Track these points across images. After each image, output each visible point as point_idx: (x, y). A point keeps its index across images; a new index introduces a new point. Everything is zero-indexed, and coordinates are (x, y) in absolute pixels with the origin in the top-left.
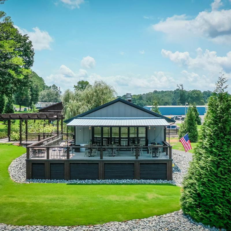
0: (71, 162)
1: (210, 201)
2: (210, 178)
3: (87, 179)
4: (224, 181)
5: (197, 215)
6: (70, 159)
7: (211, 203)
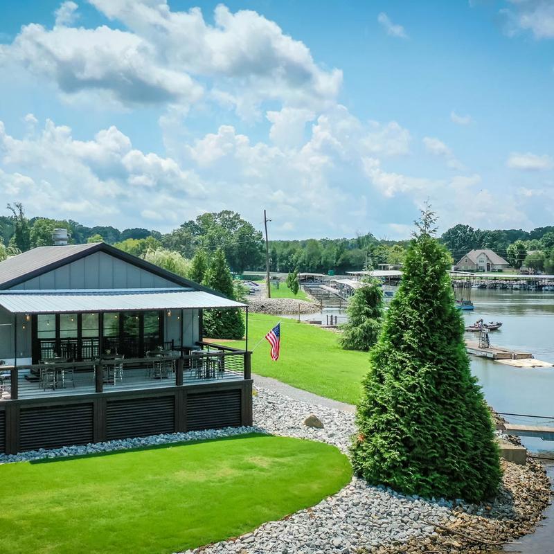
0: (22, 407)
1: (431, 450)
2: (427, 406)
3: (65, 445)
4: (451, 410)
5: (410, 481)
6: (19, 399)
7: (433, 455)
